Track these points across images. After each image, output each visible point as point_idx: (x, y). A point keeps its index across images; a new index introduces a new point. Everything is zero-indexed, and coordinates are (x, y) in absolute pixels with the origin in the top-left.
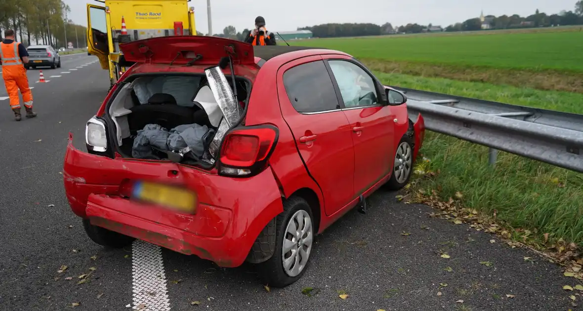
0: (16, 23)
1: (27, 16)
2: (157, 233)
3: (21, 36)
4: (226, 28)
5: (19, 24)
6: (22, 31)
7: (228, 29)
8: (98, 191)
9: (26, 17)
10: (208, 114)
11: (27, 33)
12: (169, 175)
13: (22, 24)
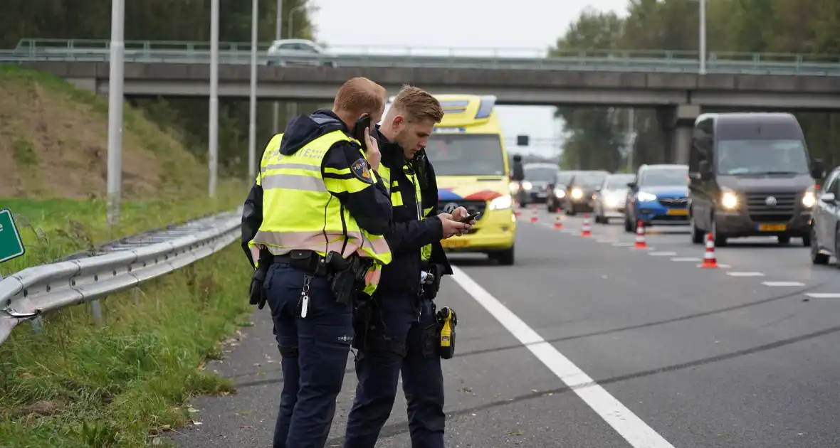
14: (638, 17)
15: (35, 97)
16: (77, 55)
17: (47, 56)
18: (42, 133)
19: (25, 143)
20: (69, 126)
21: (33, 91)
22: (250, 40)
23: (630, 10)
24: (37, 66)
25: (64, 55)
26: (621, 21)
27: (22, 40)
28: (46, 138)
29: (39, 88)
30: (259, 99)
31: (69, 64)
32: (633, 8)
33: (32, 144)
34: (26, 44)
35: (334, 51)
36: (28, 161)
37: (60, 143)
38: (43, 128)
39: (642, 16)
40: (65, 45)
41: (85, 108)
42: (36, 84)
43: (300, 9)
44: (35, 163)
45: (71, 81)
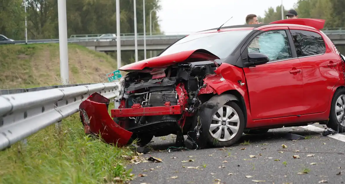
14: (267, 18)
15: (77, 53)
16: (89, 39)
17: (80, 40)
18: (80, 64)
19: (75, 67)
20: (88, 61)
21: (76, 51)
22: (143, 32)
23: (265, 15)
24: (76, 43)
25: (85, 39)
26: (263, 19)
27: (72, 36)
28: (81, 65)
29: (78, 50)
30: (147, 50)
31: (86, 42)
32: (266, 14)
33: (77, 67)
34: (73, 37)
35: (167, 34)
36: (76, 73)
37: (86, 67)
38: (80, 62)
39: (269, 17)
40: (85, 36)
41: (93, 55)
42: (77, 49)
43: (156, 21)
44: (78, 73)
45: (87, 47)
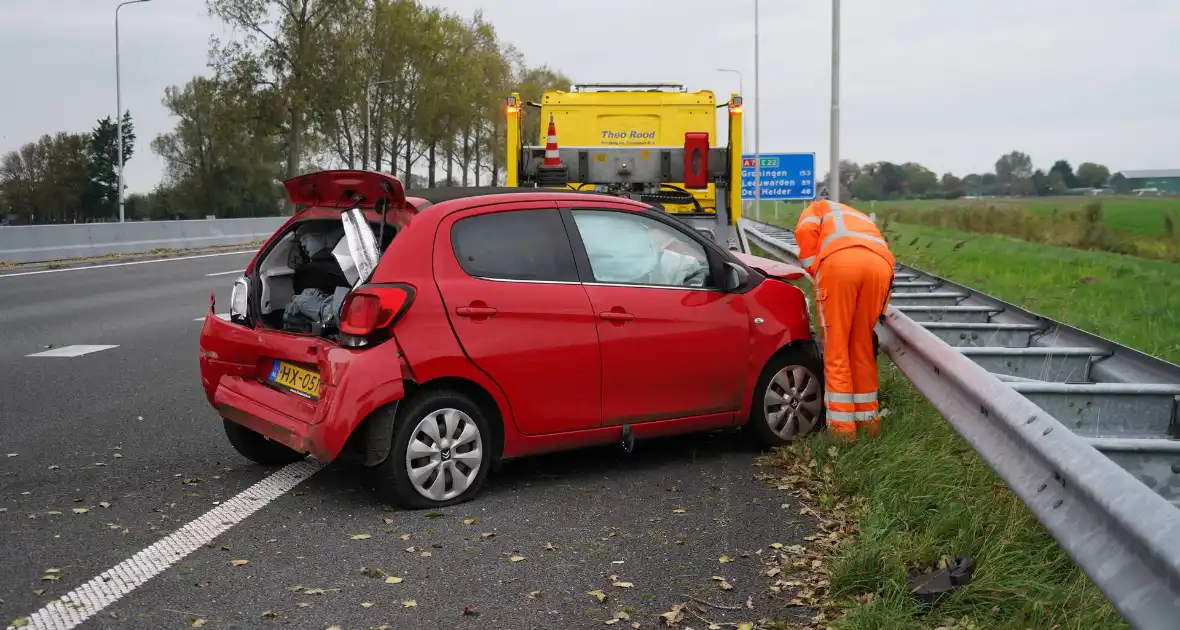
0: (470, 143)
1: (496, 127)
2: (281, 427)
3: (477, 173)
4: (1005, 157)
5: (476, 146)
6: (482, 164)
7: (1009, 161)
8: (232, 372)
9: (493, 130)
10: (343, 269)
11: (492, 169)
12: (308, 352)
13: (482, 147)
